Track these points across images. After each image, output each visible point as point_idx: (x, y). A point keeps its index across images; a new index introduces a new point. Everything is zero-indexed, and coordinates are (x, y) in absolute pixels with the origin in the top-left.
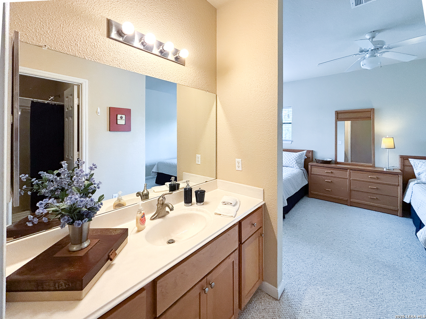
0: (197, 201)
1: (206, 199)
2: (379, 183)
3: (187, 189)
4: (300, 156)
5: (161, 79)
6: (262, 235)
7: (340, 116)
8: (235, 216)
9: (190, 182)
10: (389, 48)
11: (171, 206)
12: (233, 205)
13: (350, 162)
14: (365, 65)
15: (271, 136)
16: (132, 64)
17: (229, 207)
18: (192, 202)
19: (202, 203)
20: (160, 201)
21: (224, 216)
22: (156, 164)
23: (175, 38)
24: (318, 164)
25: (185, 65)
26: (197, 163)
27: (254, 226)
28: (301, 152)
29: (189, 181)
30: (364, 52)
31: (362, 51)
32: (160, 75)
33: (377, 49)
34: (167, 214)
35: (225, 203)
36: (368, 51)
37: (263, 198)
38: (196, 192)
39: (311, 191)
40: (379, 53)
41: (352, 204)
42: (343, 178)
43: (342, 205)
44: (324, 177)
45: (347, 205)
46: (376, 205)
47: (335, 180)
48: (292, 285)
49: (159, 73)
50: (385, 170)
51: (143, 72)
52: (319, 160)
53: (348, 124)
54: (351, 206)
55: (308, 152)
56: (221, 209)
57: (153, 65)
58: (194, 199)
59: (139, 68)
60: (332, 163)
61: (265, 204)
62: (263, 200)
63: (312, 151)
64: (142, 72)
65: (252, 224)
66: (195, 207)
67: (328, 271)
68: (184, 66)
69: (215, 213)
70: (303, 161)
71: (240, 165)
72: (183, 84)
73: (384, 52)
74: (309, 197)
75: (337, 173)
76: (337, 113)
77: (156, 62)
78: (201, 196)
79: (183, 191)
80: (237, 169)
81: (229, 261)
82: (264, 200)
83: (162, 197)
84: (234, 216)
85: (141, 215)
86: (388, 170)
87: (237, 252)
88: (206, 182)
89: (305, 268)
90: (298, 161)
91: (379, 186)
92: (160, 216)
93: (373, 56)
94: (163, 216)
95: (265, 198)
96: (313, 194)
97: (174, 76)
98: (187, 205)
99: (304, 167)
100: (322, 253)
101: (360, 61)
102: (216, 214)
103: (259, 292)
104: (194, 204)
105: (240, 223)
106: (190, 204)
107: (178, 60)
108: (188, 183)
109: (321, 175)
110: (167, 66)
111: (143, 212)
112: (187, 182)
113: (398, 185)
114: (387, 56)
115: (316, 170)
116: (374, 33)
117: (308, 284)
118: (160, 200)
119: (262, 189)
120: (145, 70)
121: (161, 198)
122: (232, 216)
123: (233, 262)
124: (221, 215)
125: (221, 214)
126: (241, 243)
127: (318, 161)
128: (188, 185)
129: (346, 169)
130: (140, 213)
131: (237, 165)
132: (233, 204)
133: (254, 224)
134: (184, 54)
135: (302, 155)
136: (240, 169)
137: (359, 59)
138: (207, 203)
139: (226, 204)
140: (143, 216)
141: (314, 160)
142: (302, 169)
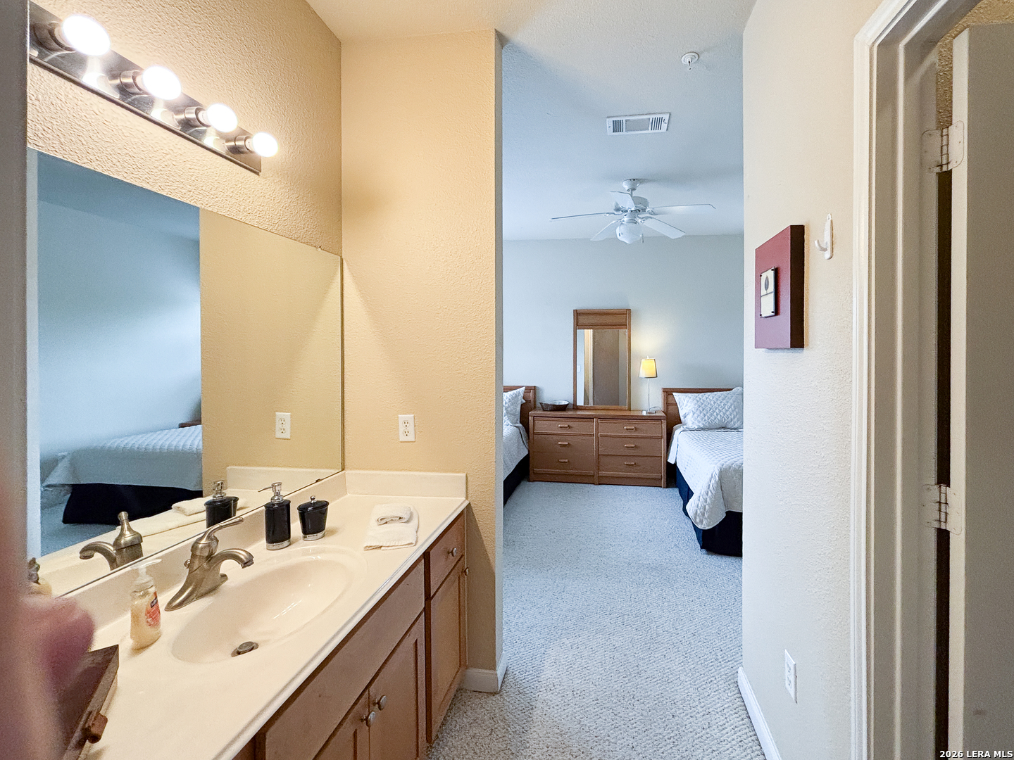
0: (306, 531)
1: (330, 522)
2: (637, 437)
3: (274, 505)
4: (513, 398)
5: (188, 202)
6: (465, 571)
7: (582, 319)
8: (416, 542)
9: (283, 486)
10: (653, 213)
11: (243, 555)
12: (405, 520)
13: (591, 404)
14: (623, 234)
15: (482, 361)
16: (84, 143)
17: (397, 527)
18: (289, 537)
19: (320, 535)
20: (202, 548)
21: (389, 548)
22: (64, 457)
23: (230, 93)
24: (545, 412)
25: (260, 174)
26: (279, 435)
27: (453, 556)
28: (515, 391)
29: (280, 484)
30: (621, 212)
31: (618, 209)
32: (184, 191)
33: (637, 211)
34: (223, 582)
35: (384, 521)
36: (627, 211)
37: (465, 495)
38: (303, 510)
39: (535, 469)
40: (640, 218)
41: (602, 481)
42: (587, 435)
43: (587, 485)
44: (555, 438)
45: (594, 484)
46: (633, 474)
47: (573, 440)
48: (520, 654)
49: (182, 186)
50: (644, 413)
51: (125, 175)
52: (547, 405)
53: (589, 333)
54: (600, 484)
55: (528, 389)
56: (377, 534)
57: (161, 157)
58: (296, 526)
59: (113, 160)
60: (570, 410)
61: (469, 506)
62: (464, 499)
63: (535, 387)
64: (123, 173)
65: (448, 553)
66: (301, 548)
67: (577, 607)
68: (257, 174)
69: (366, 547)
70: (519, 409)
71: (411, 428)
72: (254, 223)
73: (647, 218)
74: (529, 481)
75: (578, 427)
76: (578, 314)
77: (171, 152)
78: (314, 518)
79: (262, 511)
80: (403, 438)
81: (409, 642)
82: (467, 498)
83: (209, 537)
84: (414, 542)
85: (147, 601)
86: (649, 413)
87: (422, 620)
88: (317, 481)
89: (539, 616)
90: (509, 409)
91: (639, 443)
92: (202, 590)
93: (633, 221)
94: (213, 590)
95: (470, 492)
96: (535, 474)
97: (228, 198)
98: (276, 546)
99: (521, 422)
100: (564, 580)
101: (614, 227)
102: (369, 548)
103: (460, 694)
104: (296, 540)
105: (426, 556)
106: (286, 543)
107: (237, 154)
108: (277, 488)
109: (554, 434)
110: (206, 168)
111: (152, 590)
112: (273, 486)
113: (661, 438)
114: (650, 225)
115: (543, 426)
116: (635, 182)
117: (547, 642)
118: (200, 546)
119: (464, 475)
120: (131, 169)
121: (204, 541)
122: (412, 543)
123: (416, 641)
124: (382, 548)
125: (381, 545)
126: (428, 597)
127: (546, 407)
128: (278, 494)
129: (591, 418)
130: (144, 595)
131: (402, 428)
132: (406, 517)
133: (452, 552)
134: (265, 145)
135: (517, 396)
136: (411, 438)
137: (613, 222)
138: (333, 532)
139: (386, 523)
140: (154, 604)
141: (538, 405)
142: (517, 425)
